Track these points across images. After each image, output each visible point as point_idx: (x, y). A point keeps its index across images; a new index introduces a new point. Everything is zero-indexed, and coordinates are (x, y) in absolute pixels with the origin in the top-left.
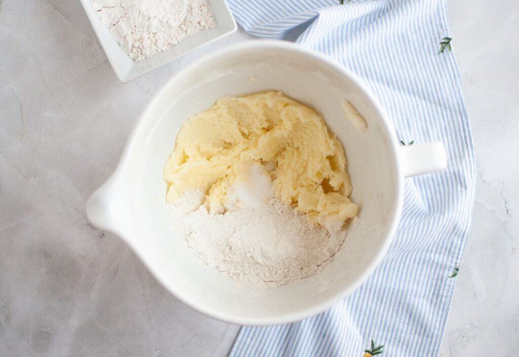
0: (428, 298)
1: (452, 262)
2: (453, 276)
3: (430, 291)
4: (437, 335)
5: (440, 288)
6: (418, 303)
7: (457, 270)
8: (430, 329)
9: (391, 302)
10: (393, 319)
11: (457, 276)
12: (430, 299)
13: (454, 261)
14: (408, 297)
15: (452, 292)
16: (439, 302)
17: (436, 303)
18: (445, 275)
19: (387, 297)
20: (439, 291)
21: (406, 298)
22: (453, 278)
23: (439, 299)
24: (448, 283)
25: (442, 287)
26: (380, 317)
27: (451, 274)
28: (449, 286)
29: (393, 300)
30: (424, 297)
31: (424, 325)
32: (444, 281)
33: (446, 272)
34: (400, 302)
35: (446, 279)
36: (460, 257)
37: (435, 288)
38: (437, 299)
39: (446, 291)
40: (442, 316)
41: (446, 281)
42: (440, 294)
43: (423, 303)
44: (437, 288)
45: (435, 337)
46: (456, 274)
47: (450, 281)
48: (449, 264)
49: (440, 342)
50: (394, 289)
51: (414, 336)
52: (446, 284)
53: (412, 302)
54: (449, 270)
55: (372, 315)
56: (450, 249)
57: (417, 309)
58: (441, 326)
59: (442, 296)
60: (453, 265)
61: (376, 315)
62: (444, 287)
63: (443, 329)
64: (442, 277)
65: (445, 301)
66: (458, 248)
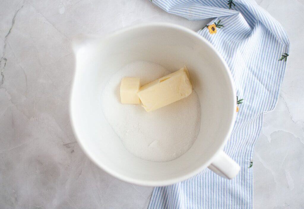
0: (239, 183)
1: (248, 159)
2: (251, 167)
3: (239, 178)
4: (250, 202)
5: (244, 175)
6: (235, 187)
7: (252, 163)
8: (245, 200)
9: (219, 190)
10: (223, 199)
11: (252, 167)
12: (240, 183)
13: (249, 158)
14: (228, 185)
15: (252, 176)
16: (246, 183)
17: (245, 184)
18: (246, 167)
19: (216, 188)
20: (244, 177)
21: (227, 186)
22: (251, 168)
23: (246, 182)
24: (248, 171)
25: (246, 175)
26: (215, 200)
27: (249, 166)
28: (250, 173)
29: (220, 189)
30: (237, 183)
31: (241, 198)
32: (246, 171)
33: (246, 166)
34: (224, 189)
35: (247, 169)
36: (252, 155)
37: (242, 176)
38: (244, 182)
39: (248, 176)
40: (250, 191)
41: (247, 171)
42: (246, 179)
43: (237, 186)
44: (243, 176)
45: (248, 203)
46: (252, 165)
47: (249, 170)
48: (246, 160)
49: (252, 206)
50: (219, 183)
51: (237, 206)
52: (247, 172)
53: (231, 187)
54: (247, 164)
55: (210, 200)
56: (246, 153)
57: (235, 191)
58: (251, 197)
59: (247, 179)
60: (249, 161)
61: (212, 199)
62: (247, 174)
63: (252, 198)
64: (244, 169)
65: (249, 182)
66: (250, 151)
